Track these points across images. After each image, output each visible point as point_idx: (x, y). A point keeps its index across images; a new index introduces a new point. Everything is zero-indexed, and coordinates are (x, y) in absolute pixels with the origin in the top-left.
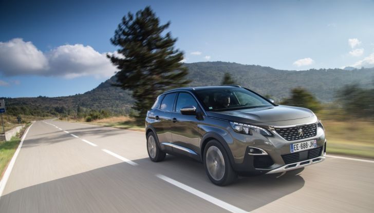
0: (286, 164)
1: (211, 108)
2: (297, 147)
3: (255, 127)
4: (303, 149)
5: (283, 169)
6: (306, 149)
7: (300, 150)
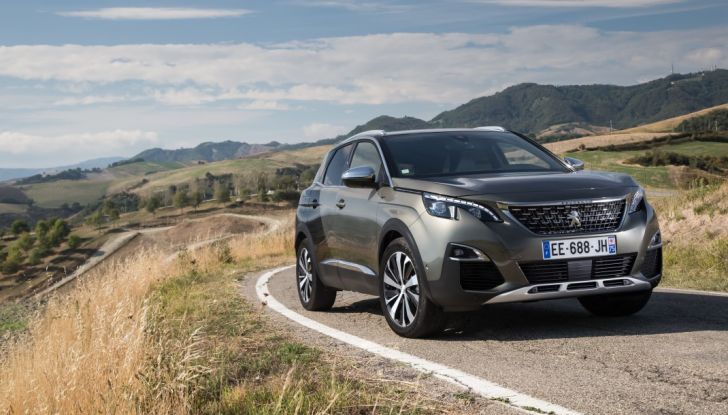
0: (532, 283)
1: (405, 171)
2: (560, 249)
3: (470, 204)
4: (577, 255)
5: (523, 293)
6: (584, 255)
7: (568, 255)
